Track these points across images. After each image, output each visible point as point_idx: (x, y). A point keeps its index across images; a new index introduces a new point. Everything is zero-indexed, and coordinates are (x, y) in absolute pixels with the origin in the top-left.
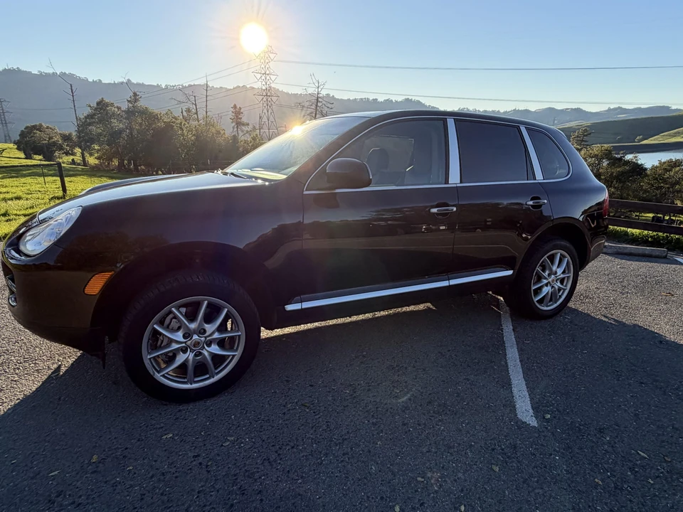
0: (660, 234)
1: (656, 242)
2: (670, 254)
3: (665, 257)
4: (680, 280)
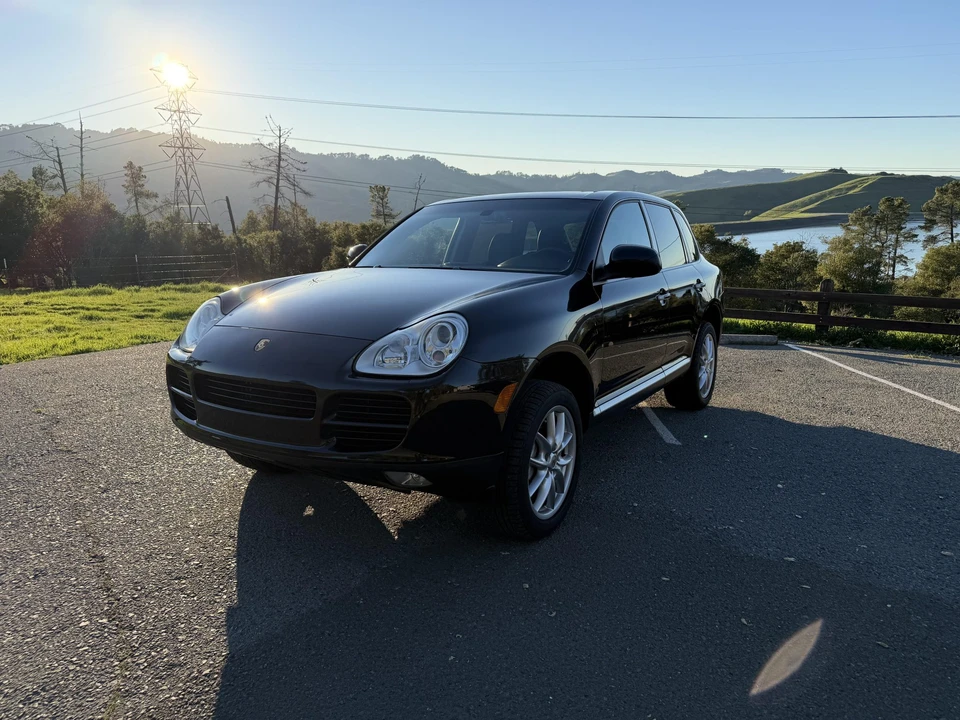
0: (771, 322)
1: (767, 331)
2: (780, 342)
3: (776, 344)
4: (788, 360)
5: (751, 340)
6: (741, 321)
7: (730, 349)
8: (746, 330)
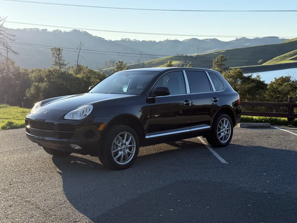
0: (268, 117)
1: (266, 121)
2: (271, 126)
3: (269, 127)
4: (274, 133)
5: (258, 125)
6: (254, 117)
7: (249, 130)
8: (256, 121)
